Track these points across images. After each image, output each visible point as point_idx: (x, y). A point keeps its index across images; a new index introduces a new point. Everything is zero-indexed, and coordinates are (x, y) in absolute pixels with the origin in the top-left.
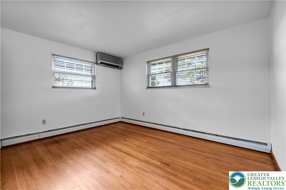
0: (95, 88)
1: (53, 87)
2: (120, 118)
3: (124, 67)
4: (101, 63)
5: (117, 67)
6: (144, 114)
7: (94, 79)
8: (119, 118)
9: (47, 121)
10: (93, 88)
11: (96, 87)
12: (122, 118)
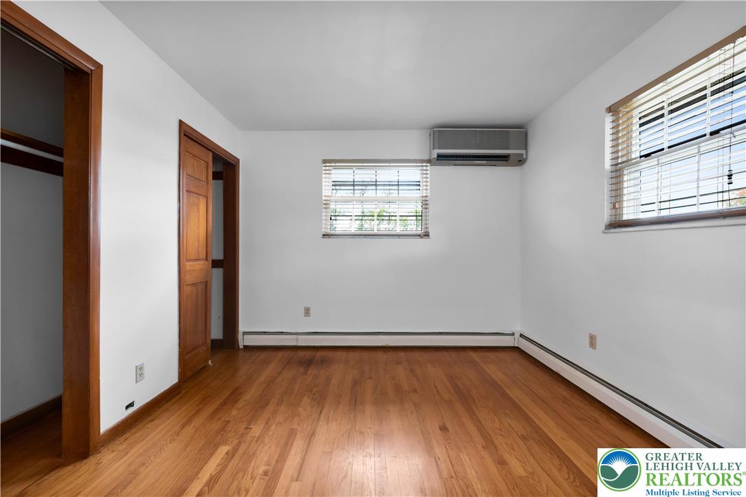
0: (427, 235)
1: (324, 235)
2: (517, 335)
3: (534, 152)
4: (440, 157)
5: (503, 159)
6: (593, 341)
7: (426, 208)
8: (513, 334)
9: (312, 311)
10: (419, 235)
11: (430, 230)
12: (521, 335)
